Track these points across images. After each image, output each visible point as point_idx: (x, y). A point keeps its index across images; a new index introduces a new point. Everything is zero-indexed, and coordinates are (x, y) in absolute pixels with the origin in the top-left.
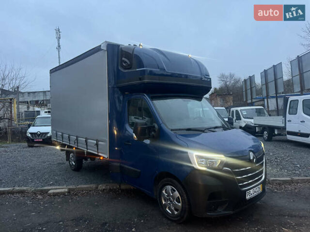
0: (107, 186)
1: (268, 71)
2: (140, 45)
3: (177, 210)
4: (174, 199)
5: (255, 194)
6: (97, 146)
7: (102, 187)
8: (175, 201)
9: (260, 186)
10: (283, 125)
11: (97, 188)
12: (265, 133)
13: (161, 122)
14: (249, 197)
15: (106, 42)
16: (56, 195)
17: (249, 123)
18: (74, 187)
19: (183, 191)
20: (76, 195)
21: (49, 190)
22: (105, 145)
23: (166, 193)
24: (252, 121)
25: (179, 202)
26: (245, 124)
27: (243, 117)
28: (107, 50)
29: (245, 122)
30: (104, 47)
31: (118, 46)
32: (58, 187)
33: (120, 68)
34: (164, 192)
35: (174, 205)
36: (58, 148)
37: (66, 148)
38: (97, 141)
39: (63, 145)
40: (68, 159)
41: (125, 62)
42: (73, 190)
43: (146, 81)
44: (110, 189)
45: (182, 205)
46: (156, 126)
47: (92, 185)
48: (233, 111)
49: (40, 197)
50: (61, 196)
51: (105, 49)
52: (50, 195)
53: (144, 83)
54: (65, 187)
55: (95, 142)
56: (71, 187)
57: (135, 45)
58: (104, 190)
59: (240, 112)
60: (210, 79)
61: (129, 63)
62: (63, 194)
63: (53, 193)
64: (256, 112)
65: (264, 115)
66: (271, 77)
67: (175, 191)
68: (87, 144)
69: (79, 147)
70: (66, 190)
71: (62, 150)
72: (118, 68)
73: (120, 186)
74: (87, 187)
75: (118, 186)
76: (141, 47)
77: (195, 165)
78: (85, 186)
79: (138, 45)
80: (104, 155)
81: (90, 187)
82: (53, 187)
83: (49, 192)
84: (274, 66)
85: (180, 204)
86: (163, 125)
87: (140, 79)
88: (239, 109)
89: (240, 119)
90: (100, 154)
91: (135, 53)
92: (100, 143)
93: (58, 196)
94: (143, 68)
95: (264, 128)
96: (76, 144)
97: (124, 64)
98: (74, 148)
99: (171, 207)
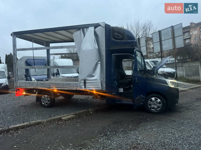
4: (157, 103)
16: (70, 119)
28: (105, 28)
30: (103, 25)
33: (112, 39)
36: (24, 93)
40: (38, 100)
41: (117, 36)
45: (162, 105)
61: (121, 37)
77: (170, 85)
99: (156, 107)
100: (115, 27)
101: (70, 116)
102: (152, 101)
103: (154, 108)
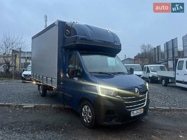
0: (57, 105)
1: (169, 43)
2: (77, 22)
3: (89, 120)
4: (88, 113)
5: (138, 113)
6: (52, 82)
7: (54, 106)
8: (88, 115)
9: (142, 110)
10: (174, 76)
11: (51, 106)
12: (163, 81)
13: (84, 68)
14: (133, 115)
15: (58, 20)
16: (26, 109)
17: (155, 75)
18: (38, 105)
19: (93, 108)
20: (38, 109)
21: (24, 105)
22: (55, 81)
23: (84, 110)
24: (156, 73)
25: (90, 115)
26: (152, 75)
27: (151, 71)
28: (58, 25)
29: (152, 74)
30: (57, 24)
31: (65, 23)
32: (29, 104)
33: (65, 36)
34: (83, 109)
35: (88, 117)
36: (34, 82)
37: (38, 83)
38: (52, 78)
39: (37, 81)
40: (39, 89)
41: (68, 32)
42: (37, 106)
43: (77, 43)
44: (58, 107)
45: (92, 117)
46: (81, 70)
47: (48, 105)
48: (145, 67)
49: (18, 109)
50: (30, 109)
52: (23, 108)
53: (76, 44)
54: (33, 104)
55: (51, 79)
56: (36, 105)
57: (74, 22)
58: (55, 107)
59: (149, 67)
60: (121, 44)
61: (69, 32)
62: (31, 108)
63: (25, 107)
64: (160, 68)
65: (165, 70)
66: (170, 47)
67: (88, 108)
68: (47, 80)
69: (44, 82)
70: (33, 106)
71: (37, 84)
72: (64, 36)
73: (64, 106)
74: (45, 106)
75: (63, 106)
76: (77, 23)
77: (100, 93)
78: (44, 105)
79: (76, 22)
80: (55, 87)
81: (47, 106)
82: (26, 104)
83: (23, 107)
84: (172, 40)
85: (91, 117)
86: (85, 70)
87: (74, 42)
88: (149, 66)
89: (149, 72)
90: (53, 86)
91: (73, 27)
92: (53, 80)
93: (28, 109)
94: (76, 35)
95: (163, 78)
96: (42, 80)
97: (67, 34)
98: (41, 83)
100: (69, 24)
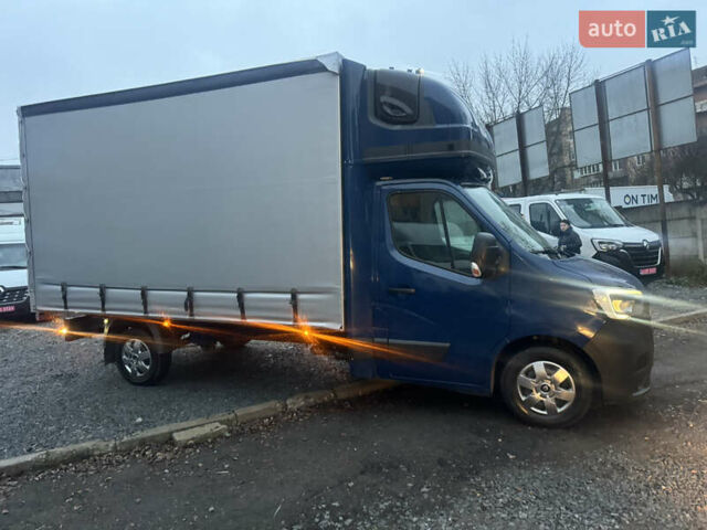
2: (418, 72)
4: (554, 384)
6: (295, 306)
7: (295, 402)
8: (558, 388)
11: (286, 407)
15: (337, 55)
16: (204, 444)
23: (531, 377)
28: (341, 74)
33: (374, 121)
34: (523, 375)
35: (558, 396)
36: (64, 331)
38: (295, 294)
40: (112, 357)
41: (393, 107)
42: (233, 422)
43: (463, 152)
47: (272, 405)
51: (337, 71)
53: (459, 156)
55: (289, 296)
61: (407, 109)
62: (216, 438)
67: (557, 369)
68: (242, 306)
70: (220, 426)
72: (365, 118)
74: (264, 410)
76: (421, 76)
78: (256, 408)
79: (414, 72)
80: (326, 324)
81: (270, 409)
83: (177, 439)
85: (570, 392)
87: (449, 148)
90: (305, 324)
92: (305, 296)
96: (189, 309)
97: (389, 111)
98: (166, 323)
99: (549, 400)
100: (382, 73)
101: (207, 429)
102: (534, 377)
103: (541, 405)
